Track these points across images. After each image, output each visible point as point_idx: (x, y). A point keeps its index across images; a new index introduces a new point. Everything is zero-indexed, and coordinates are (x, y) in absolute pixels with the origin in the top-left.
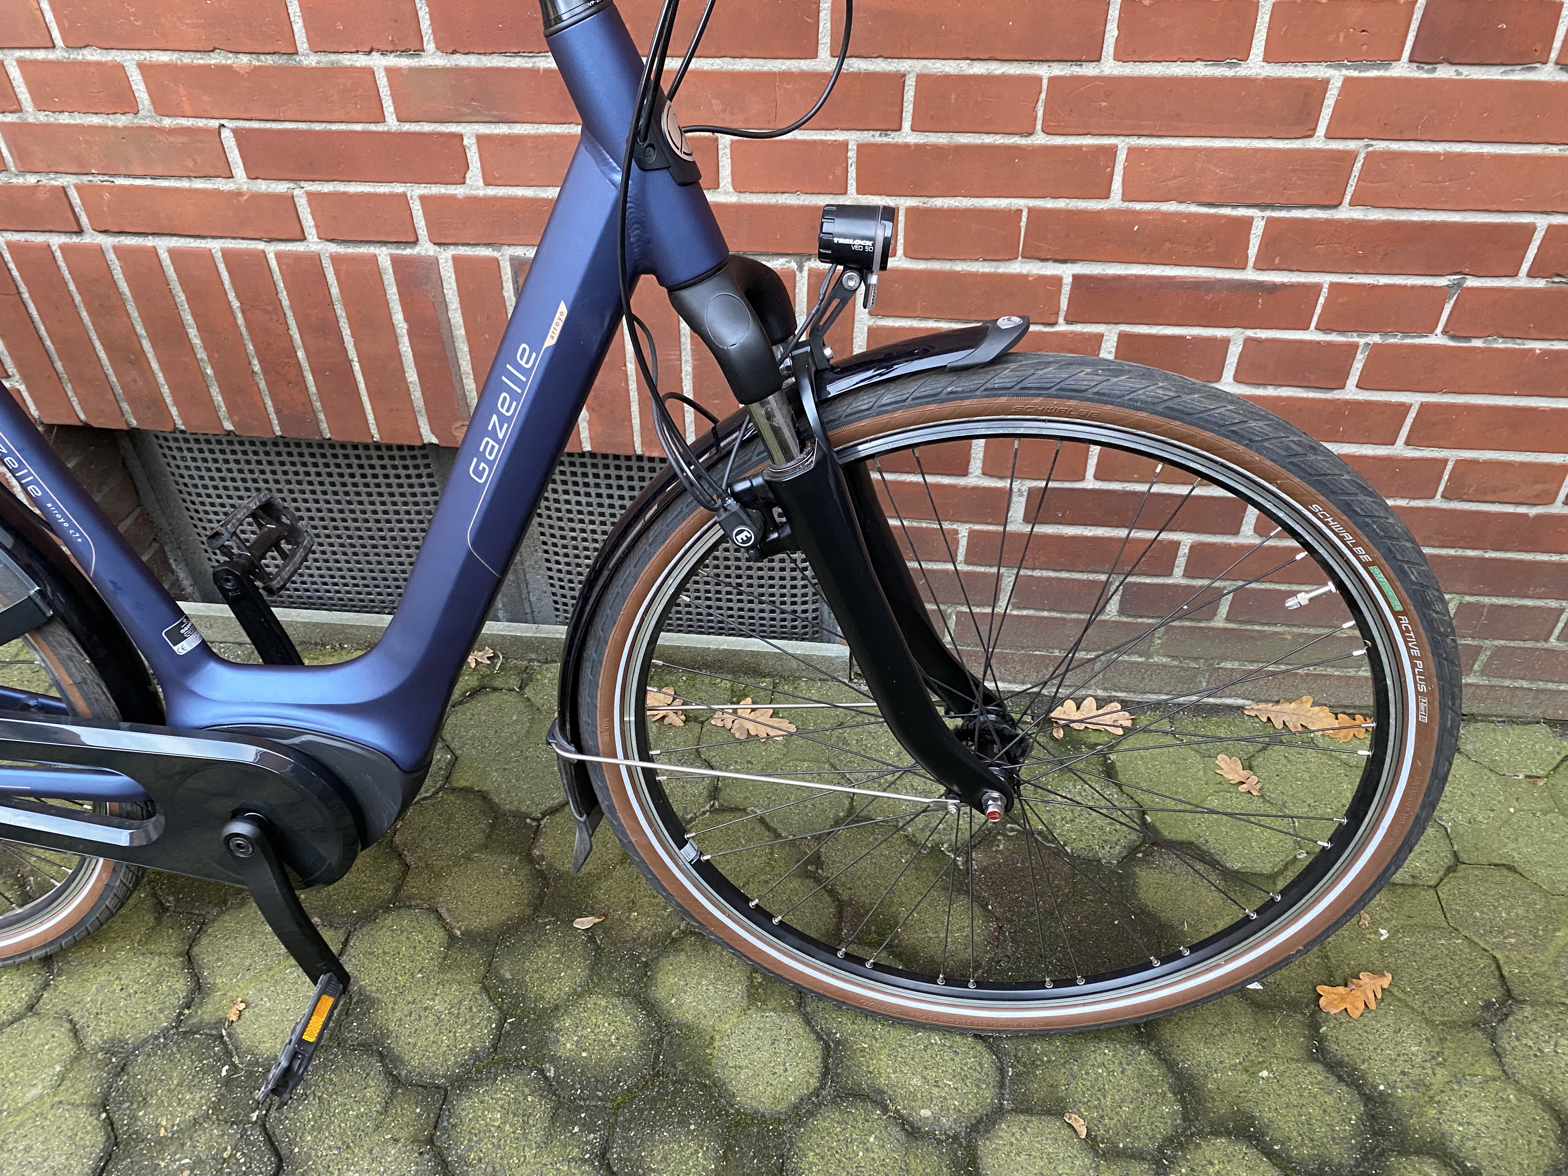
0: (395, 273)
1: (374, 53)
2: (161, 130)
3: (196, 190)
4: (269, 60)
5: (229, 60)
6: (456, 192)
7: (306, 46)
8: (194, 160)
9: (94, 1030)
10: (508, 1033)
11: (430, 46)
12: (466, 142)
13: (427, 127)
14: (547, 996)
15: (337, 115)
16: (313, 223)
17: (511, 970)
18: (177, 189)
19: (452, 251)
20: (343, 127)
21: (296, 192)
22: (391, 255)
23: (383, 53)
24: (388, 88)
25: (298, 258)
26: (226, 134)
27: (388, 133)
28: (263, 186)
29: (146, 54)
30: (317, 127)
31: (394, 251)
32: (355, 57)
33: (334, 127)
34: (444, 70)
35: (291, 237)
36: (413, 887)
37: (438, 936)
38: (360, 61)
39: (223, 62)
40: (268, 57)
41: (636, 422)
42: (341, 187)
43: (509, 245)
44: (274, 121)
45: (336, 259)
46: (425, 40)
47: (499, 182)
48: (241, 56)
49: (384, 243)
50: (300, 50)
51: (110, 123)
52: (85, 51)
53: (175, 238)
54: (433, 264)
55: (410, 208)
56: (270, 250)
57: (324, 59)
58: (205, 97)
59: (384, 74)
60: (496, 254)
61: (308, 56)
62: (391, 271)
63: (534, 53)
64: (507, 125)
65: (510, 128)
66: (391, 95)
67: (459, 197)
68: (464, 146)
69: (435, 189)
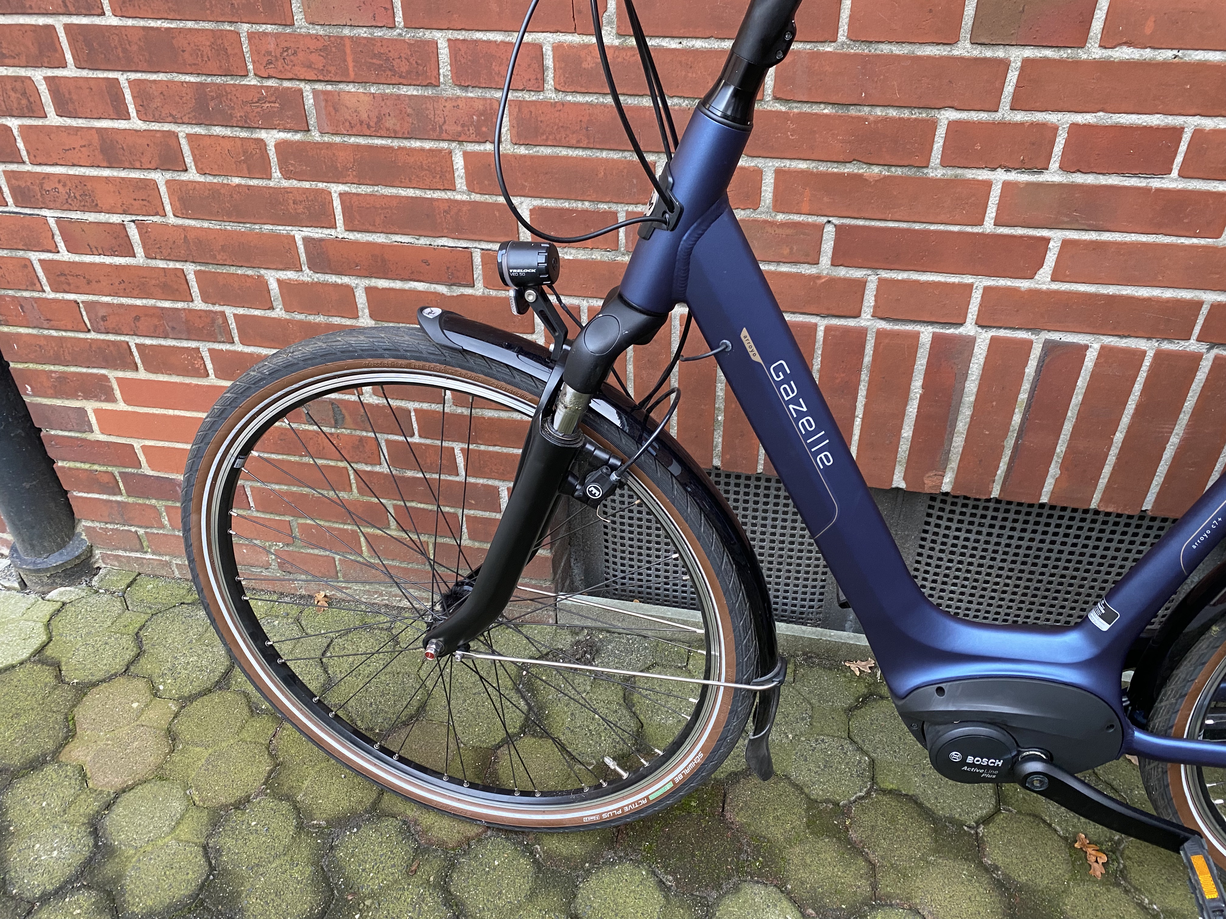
0: (931, 348)
1: (999, 170)
2: (772, 224)
4: (899, 171)
5: (862, 170)
6: (1021, 285)
7: (938, 161)
8: (792, 249)
12: (1050, 245)
13: (1020, 231)
16: (873, 304)
19: (993, 333)
20: (942, 227)
21: (869, 278)
22: (934, 333)
23: (1008, 170)
24: (998, 198)
25: (847, 330)
26: (829, 229)
27: (982, 235)
28: (842, 272)
29: (787, 163)
30: (917, 226)
31: (937, 330)
32: (979, 172)
33: (933, 227)
34: (1061, 185)
35: (848, 314)
36: (886, 885)
38: (983, 175)
39: (856, 171)
40: (899, 169)
41: (1103, 481)
42: (915, 276)
43: (1049, 331)
44: (880, 220)
45: (880, 334)
46: (1053, 160)
47: (1068, 279)
48: (873, 167)
49: (932, 323)
50: (932, 164)
54: (970, 342)
55: (970, 297)
56: (822, 324)
57: (950, 173)
58: (826, 199)
59: (1000, 186)
60: (1033, 337)
61: (936, 169)
62: (928, 346)
63: (1153, 175)
64: (1097, 233)
65: (1099, 235)
66: (998, 204)
67: (1022, 289)
68: (1046, 249)
69: (1003, 282)
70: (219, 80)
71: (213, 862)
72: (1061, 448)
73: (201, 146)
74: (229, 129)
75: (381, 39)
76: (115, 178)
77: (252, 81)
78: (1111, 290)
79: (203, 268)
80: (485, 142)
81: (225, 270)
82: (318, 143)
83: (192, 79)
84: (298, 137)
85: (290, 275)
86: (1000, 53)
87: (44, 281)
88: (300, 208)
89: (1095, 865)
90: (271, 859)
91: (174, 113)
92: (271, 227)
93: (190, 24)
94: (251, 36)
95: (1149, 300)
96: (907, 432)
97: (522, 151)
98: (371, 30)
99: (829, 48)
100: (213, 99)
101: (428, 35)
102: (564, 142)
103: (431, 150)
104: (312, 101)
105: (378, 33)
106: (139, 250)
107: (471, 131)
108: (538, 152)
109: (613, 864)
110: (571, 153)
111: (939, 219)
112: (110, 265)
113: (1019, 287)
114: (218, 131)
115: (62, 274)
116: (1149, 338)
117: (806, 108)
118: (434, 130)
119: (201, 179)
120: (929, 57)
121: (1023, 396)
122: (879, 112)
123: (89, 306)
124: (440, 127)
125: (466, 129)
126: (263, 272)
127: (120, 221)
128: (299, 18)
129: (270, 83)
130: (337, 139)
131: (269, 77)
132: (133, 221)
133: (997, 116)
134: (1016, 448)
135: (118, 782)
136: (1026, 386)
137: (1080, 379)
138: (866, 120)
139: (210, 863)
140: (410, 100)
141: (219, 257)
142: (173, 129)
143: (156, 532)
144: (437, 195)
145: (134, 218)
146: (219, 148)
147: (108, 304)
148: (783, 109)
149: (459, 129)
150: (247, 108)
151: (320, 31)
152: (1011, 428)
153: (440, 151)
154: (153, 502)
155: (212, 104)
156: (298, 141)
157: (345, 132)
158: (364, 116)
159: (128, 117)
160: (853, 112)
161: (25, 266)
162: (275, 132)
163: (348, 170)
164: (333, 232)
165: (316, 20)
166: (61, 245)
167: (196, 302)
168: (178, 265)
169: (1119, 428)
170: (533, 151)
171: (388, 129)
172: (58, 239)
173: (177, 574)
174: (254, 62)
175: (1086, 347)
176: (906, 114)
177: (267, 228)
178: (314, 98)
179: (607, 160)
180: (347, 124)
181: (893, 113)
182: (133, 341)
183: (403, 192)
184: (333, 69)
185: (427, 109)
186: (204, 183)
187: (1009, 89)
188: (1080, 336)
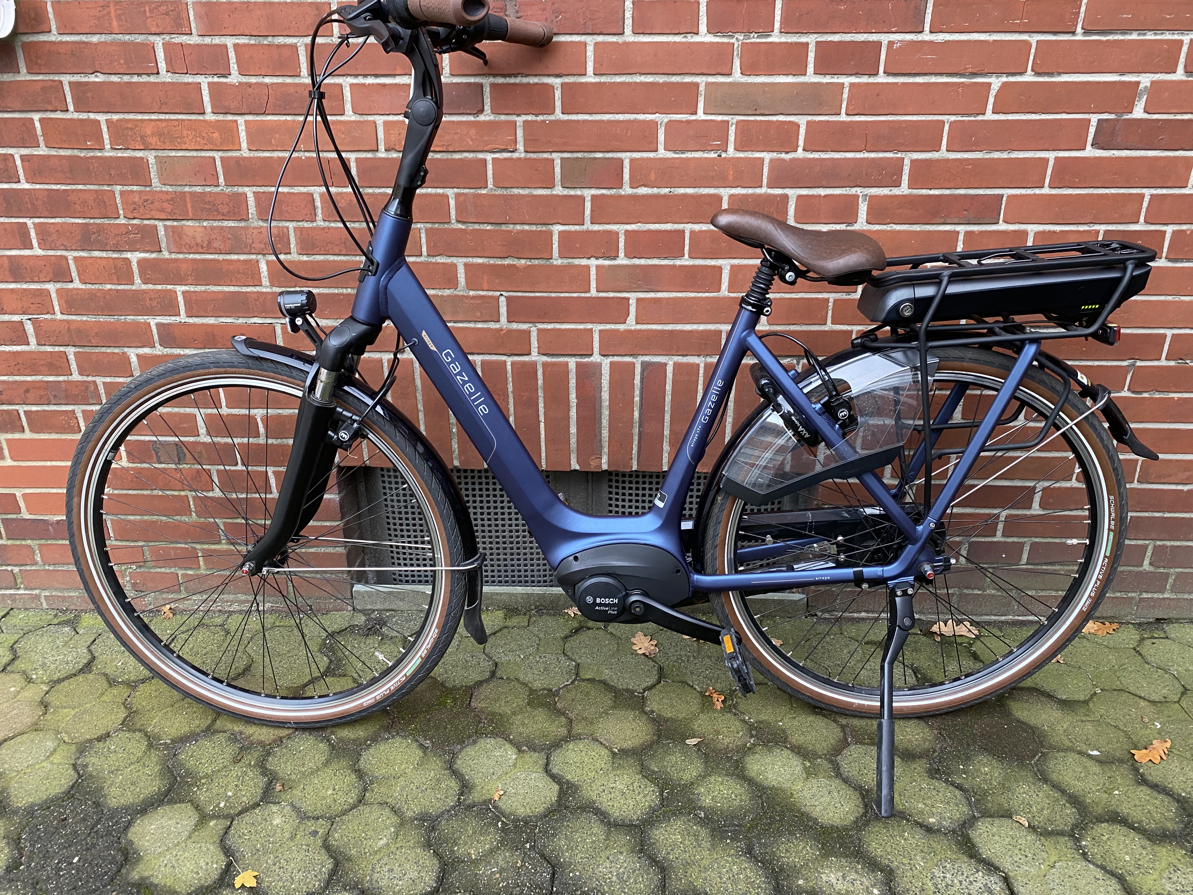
0: (576, 372)
1: (592, 258)
2: (467, 297)
4: (536, 262)
5: (515, 262)
7: (557, 255)
8: (482, 313)
9: (408, 809)
10: (667, 797)
11: (622, 254)
12: (630, 302)
13: (611, 295)
14: (685, 778)
16: (537, 346)
17: (657, 767)
18: (466, 328)
19: (611, 359)
20: (567, 295)
21: (532, 329)
22: (576, 362)
23: (597, 259)
24: (595, 275)
25: (524, 364)
26: (502, 299)
27: (591, 297)
28: (514, 326)
29: (470, 260)
30: (553, 295)
31: (578, 360)
32: (582, 260)
33: (562, 295)
34: (627, 266)
35: (523, 353)
36: (578, 729)
37: (604, 752)
38: (584, 262)
39: (512, 263)
40: (536, 260)
42: (558, 326)
43: (642, 355)
44: (531, 292)
45: (545, 365)
46: (620, 252)
47: (644, 322)
48: (521, 260)
49: (573, 355)
50: (554, 257)
51: (440, 294)
52: (437, 258)
54: (598, 366)
55: (593, 337)
56: (509, 360)
58: (497, 281)
59: (595, 268)
60: (634, 360)
61: (557, 260)
62: (574, 370)
63: (675, 258)
64: (654, 293)
65: (655, 295)
66: (596, 279)
67: (621, 330)
68: (629, 304)
69: (609, 327)
70: (98, 221)
71: (81, 772)
72: (667, 432)
73: (84, 265)
74: (105, 252)
75: (210, 192)
76: (19, 289)
77: (122, 221)
78: (670, 327)
79: (81, 350)
80: (280, 254)
81: (97, 350)
82: (167, 259)
83: (80, 221)
84: (154, 255)
85: (146, 351)
86: (578, 192)
88: (154, 303)
89: (717, 703)
90: (128, 765)
91: (65, 243)
92: (132, 317)
93: (80, 187)
94: (122, 193)
95: (691, 331)
96: (573, 430)
97: (305, 258)
98: (203, 188)
99: (484, 192)
100: (94, 233)
101: (241, 190)
102: (331, 252)
103: (244, 261)
104: (163, 233)
105: (208, 189)
106: (33, 340)
108: (315, 258)
109: (388, 739)
110: (336, 258)
111: (565, 289)
112: (9, 352)
113: (619, 329)
114: (96, 254)
116: (699, 356)
117: (476, 226)
118: (246, 247)
119: (83, 287)
120: (540, 196)
121: (637, 398)
122: (518, 227)
124: (250, 246)
125: (267, 246)
126: (126, 350)
127: (19, 319)
128: (155, 181)
129: (135, 222)
130: (181, 256)
131: (134, 218)
132: (30, 319)
133: (584, 228)
134: (640, 433)
136: (637, 392)
137: (667, 383)
138: (512, 232)
140: (230, 229)
141: (93, 341)
142: (64, 254)
143: (28, 568)
144: (249, 289)
145: (30, 317)
146: (96, 265)
147: (5, 382)
148: (463, 227)
149: (263, 246)
150: (118, 238)
151: (170, 189)
152: (634, 420)
153: (251, 261)
154: (29, 542)
155: (93, 237)
156: (154, 259)
157: (186, 252)
158: (199, 241)
159: (31, 248)
160: (504, 227)
162: (137, 253)
163: (188, 276)
164: (178, 319)
165: (166, 182)
167: (74, 375)
168: (62, 349)
170: (311, 258)
171: (215, 248)
173: (45, 605)
174: (123, 209)
175: (666, 364)
176: (534, 228)
177: (130, 318)
178: (165, 230)
180: (188, 246)
181: (527, 227)
182: (22, 409)
183: (226, 289)
184: (177, 212)
185: (241, 234)
186: (85, 290)
187: (588, 212)
188: (660, 357)
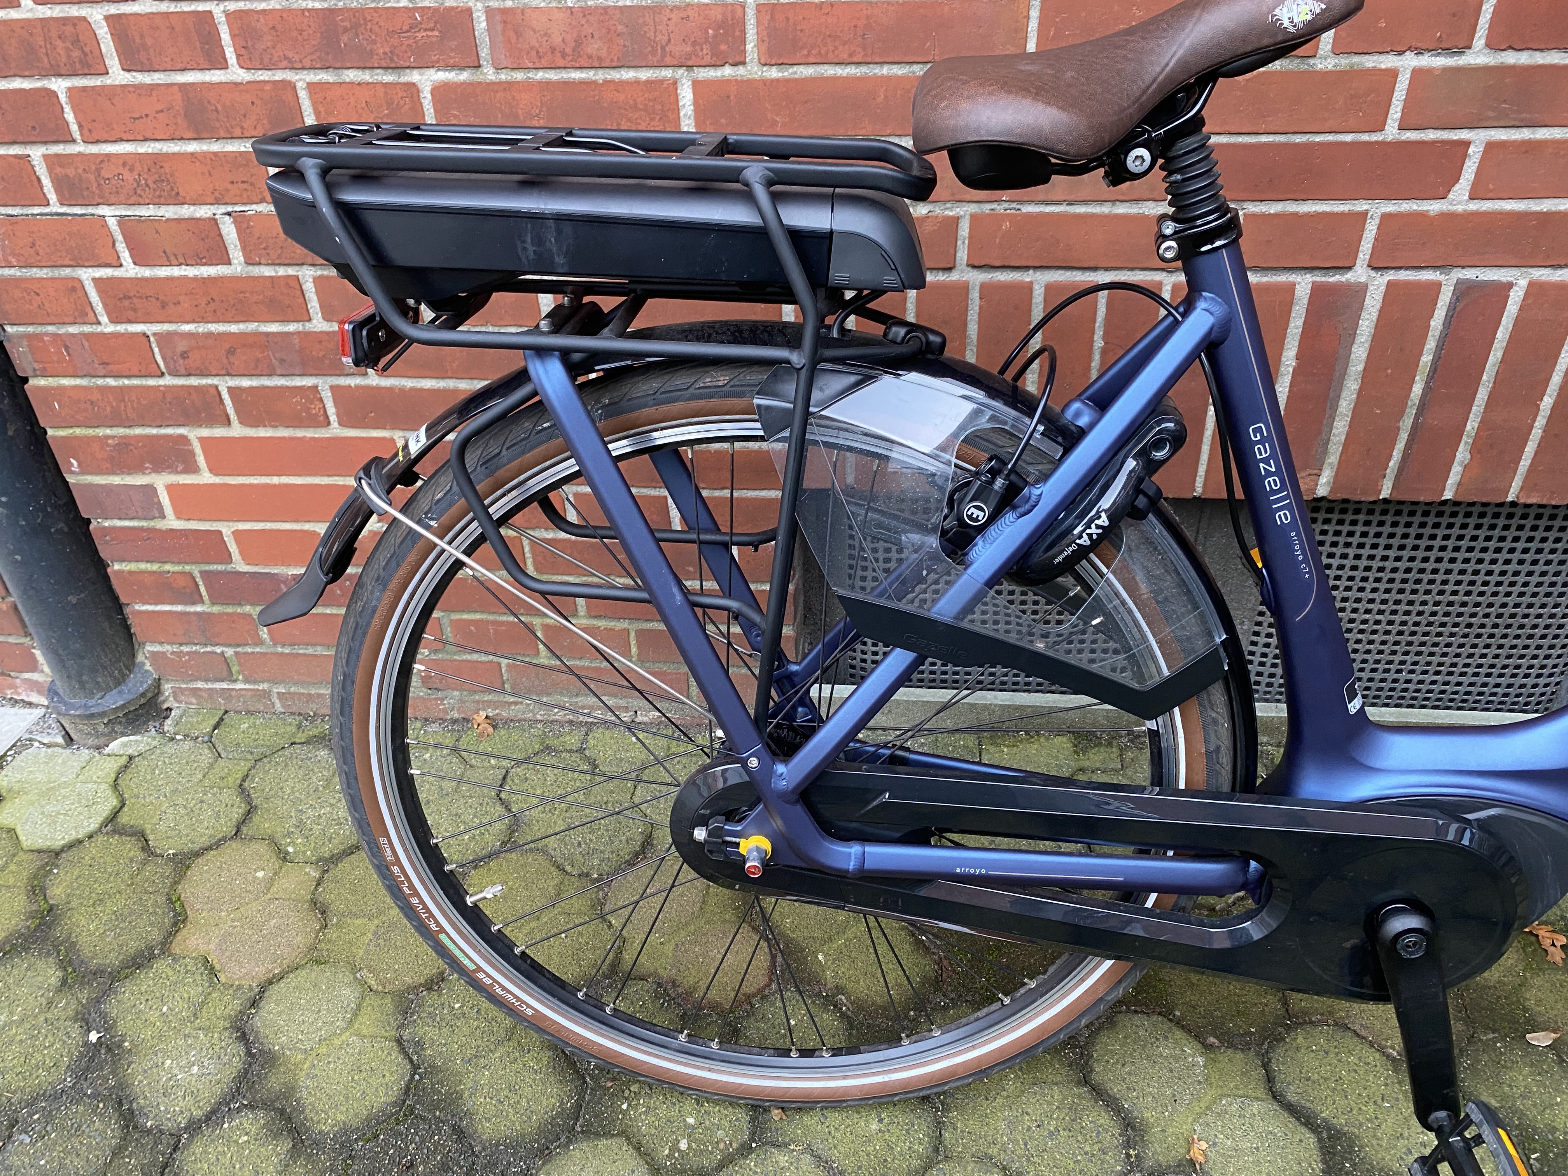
0: (1309, 304)
1: (1408, 53)
3: (1117, 216)
6: (1430, 208)
7: (1329, 47)
12: (1470, 151)
13: (1431, 135)
15: (1330, 124)
19: (1391, 276)
20: (1330, 138)
22: (1313, 283)
23: (1420, 53)
24: (1404, 92)
27: (1382, 143)
30: (1298, 139)
31: (1318, 279)
32: (1383, 57)
33: (1318, 138)
34: (1486, 69)
38: (1387, 62)
41: (1525, 463)
43: (1463, 267)
46: (1477, 36)
47: (1490, 195)
49: (1311, 269)
50: (1320, 52)
53: (1061, 272)
54: (1361, 290)
55: (1363, 229)
56: (1169, 281)
57: (1344, 62)
59: (1408, 76)
60: (1442, 278)
61: (1325, 59)
62: (1306, 301)
64: (1531, 130)
65: (1533, 133)
66: (1405, 100)
67: (1432, 213)
68: (1465, 155)
69: (1406, 206)
70: (354, 4)
71: (415, 1058)
72: (1473, 423)
73: (328, 99)
74: (367, 72)
76: (204, 154)
77: (402, 2)
78: (1545, 206)
79: (327, 272)
80: (723, 65)
82: (492, 83)
83: (317, 4)
84: (464, 76)
87: (99, 308)
89: (1553, 948)
90: (492, 1047)
91: (290, 54)
97: (774, 73)
100: (346, 30)
102: (831, 57)
103: (649, 82)
104: (484, 25)
106: (236, 254)
107: (705, 51)
108: (795, 73)
110: (840, 71)
112: (195, 279)
113: (1428, 211)
114: (351, 75)
115: (127, 297)
118: (654, 52)
121: (1427, 358)
123: (164, 339)
124: (663, 48)
125: (698, 48)
127: (209, 214)
130: (519, 76)
132: (229, 214)
135: (260, 971)
136: (1431, 344)
137: (1501, 328)
139: (411, 1061)
140: (622, 13)
142: (289, 78)
143: (250, 650)
145: (230, 209)
146: (352, 100)
147: (190, 335)
150: (395, 41)
152: (1409, 403)
153: (661, 82)
154: (248, 608)
155: (345, 38)
156: (464, 81)
157: (530, 65)
158: (557, 40)
159: (224, 65)
161: (74, 289)
162: (432, 71)
166: (125, 256)
167: (314, 321)
168: (291, 271)
169: (1548, 391)
170: (788, 73)
171: (590, 57)
172: (121, 246)
173: (278, 707)
175: (1510, 285)
178: (487, 20)
179: (889, 78)
180: (534, 53)
182: (224, 384)
185: (645, 24)
188: (1503, 271)
